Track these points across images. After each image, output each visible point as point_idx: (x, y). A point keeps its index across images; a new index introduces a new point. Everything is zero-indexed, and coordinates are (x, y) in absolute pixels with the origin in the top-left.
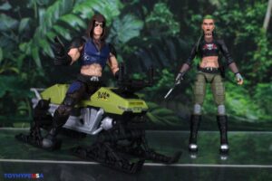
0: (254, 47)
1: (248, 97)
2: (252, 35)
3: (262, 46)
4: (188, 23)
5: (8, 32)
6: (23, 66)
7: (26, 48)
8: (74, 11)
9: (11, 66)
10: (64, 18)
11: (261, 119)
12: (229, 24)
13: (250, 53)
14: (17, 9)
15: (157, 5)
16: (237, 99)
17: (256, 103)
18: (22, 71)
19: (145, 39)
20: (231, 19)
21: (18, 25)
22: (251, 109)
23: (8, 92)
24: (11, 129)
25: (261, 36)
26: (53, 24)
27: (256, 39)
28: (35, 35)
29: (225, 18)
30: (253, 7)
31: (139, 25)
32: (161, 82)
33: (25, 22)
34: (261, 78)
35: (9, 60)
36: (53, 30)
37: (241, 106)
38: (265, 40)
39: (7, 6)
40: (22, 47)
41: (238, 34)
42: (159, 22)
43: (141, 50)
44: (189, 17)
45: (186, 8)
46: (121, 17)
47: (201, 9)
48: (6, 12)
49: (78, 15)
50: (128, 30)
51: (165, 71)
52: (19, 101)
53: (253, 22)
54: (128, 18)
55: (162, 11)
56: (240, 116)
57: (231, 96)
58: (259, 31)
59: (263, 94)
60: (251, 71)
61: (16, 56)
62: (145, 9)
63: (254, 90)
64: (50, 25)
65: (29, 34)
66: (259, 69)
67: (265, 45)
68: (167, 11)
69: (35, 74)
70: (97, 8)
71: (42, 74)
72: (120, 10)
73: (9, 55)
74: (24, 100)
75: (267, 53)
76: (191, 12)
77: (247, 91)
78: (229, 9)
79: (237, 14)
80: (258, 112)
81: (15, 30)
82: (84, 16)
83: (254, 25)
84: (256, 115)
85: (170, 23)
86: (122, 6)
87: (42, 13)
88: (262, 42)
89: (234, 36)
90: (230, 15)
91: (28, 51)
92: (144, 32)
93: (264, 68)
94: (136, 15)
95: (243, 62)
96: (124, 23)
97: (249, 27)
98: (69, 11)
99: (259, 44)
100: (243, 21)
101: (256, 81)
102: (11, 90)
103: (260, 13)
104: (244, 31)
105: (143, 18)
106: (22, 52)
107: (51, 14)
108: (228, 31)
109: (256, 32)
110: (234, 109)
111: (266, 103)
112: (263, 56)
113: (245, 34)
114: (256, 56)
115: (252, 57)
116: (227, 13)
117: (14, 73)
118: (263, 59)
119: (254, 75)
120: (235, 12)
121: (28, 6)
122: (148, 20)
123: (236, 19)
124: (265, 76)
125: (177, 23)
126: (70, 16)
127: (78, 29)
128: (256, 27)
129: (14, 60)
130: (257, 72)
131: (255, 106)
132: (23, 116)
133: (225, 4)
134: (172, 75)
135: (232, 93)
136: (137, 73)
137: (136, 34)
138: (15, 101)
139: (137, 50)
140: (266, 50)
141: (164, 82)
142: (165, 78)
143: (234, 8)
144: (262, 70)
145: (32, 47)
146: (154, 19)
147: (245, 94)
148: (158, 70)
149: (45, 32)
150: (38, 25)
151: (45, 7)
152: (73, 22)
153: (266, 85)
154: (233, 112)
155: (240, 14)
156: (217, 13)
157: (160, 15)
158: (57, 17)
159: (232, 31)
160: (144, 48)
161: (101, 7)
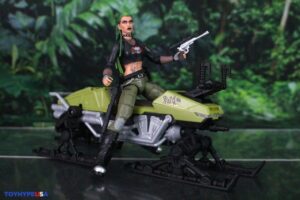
0: (272, 45)
1: (265, 95)
2: (270, 33)
3: (279, 45)
4: (206, 20)
5: (25, 30)
6: (39, 65)
7: (42, 46)
8: (92, 9)
9: (28, 65)
10: (83, 17)
11: (278, 117)
12: (248, 22)
13: (267, 52)
14: (34, 7)
15: (175, 3)
16: (255, 97)
17: (274, 101)
18: (38, 70)
19: (164, 37)
20: (250, 17)
21: (34, 24)
22: (268, 107)
23: (23, 92)
24: (31, 128)
25: (279, 35)
26: (71, 22)
27: (274, 38)
28: (53, 34)
29: (243, 16)
30: (271, 6)
31: (157, 23)
32: (179, 80)
33: (41, 20)
34: (278, 76)
35: (25, 59)
36: (71, 29)
37: (259, 104)
38: (282, 38)
39: (22, 4)
40: (38, 45)
41: (256, 32)
42: (178, 20)
43: (159, 48)
44: (207, 15)
45: (204, 6)
46: (139, 15)
47: (220, 8)
48: (22, 10)
49: (96, 13)
50: (147, 28)
51: (184, 70)
52: (34, 100)
53: (271, 20)
54: (147, 16)
55: (180, 8)
56: (258, 114)
57: (249, 94)
58: (276, 30)
59: (280, 93)
60: (268, 69)
61: (32, 55)
62: (164, 7)
63: (271, 88)
64: (68, 23)
65: (46, 33)
66: (276, 67)
67: (282, 43)
68: (186, 9)
69: (51, 73)
70: (115, 6)
71: (58, 73)
72: (139, 8)
73: (25, 54)
74: (40, 99)
75: (284, 51)
76: (209, 10)
77: (264, 89)
78: (247, 7)
79: (255, 12)
80: (276, 110)
81: (31, 29)
82: (102, 14)
83: (272, 23)
84: (273, 113)
85: (189, 21)
86: (141, 4)
87: (59, 11)
88: (280, 40)
89: (251, 35)
90: (248, 13)
91: (45, 50)
92: (163, 30)
93: (281, 67)
94: (155, 13)
95: (260, 60)
96: (142, 21)
97: (267, 26)
98: (86, 9)
99: (277, 42)
100: (261, 20)
101: (273, 79)
102: (27, 89)
103: (277, 11)
104: (261, 29)
105: (161, 16)
106: (38, 51)
107: (68, 12)
108: (246, 29)
109: (273, 30)
110: (251, 108)
111: (283, 102)
112: (280, 54)
113: (262, 33)
114: (274, 54)
115: (269, 55)
116: (245, 11)
117: (29, 72)
118: (280, 57)
119: (271, 73)
120: (254, 11)
121: (45, 4)
122: (166, 18)
123: (254, 17)
124: (283, 74)
125: (196, 22)
126: (88, 14)
127: (96, 27)
128: (274, 25)
129: (30, 58)
130: (274, 71)
131: (273, 105)
132: (40, 116)
133: (244, 2)
134: (190, 74)
135: (250, 91)
136: (155, 71)
137: (154, 32)
138: (31, 101)
139: (156, 49)
140: (283, 48)
141: (183, 80)
142: (183, 77)
143: (252, 6)
144: (279, 69)
145: (49, 45)
146: (172, 17)
147: (262, 92)
148: (175, 69)
149: (62, 30)
150: (55, 23)
151: (62, 5)
152: (91, 20)
153: (283, 83)
154: (250, 111)
155: (258, 12)
156: (235, 12)
157: (178, 13)
158: (74, 15)
159: (249, 28)
160: (162, 47)
161: (119, 5)
